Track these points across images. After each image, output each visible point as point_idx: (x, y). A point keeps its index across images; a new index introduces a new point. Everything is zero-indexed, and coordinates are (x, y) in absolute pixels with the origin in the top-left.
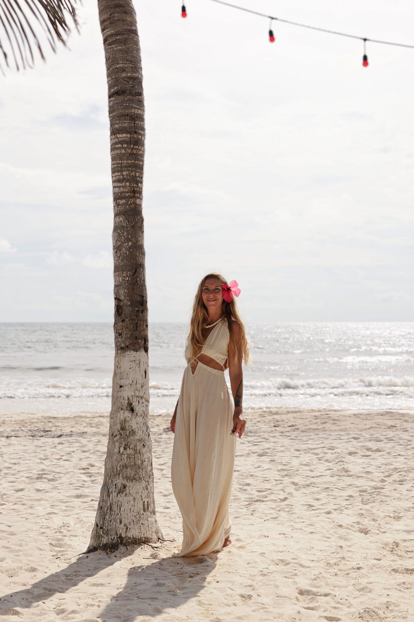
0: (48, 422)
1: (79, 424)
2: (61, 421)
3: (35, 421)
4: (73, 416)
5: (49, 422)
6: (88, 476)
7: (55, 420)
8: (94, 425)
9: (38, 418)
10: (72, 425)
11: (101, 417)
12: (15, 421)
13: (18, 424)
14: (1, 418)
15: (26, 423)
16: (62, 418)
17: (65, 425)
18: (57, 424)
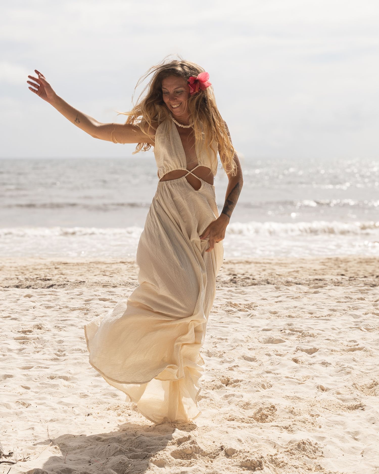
0: (54, 269)
1: (91, 271)
2: (71, 267)
3: (39, 267)
4: (88, 262)
5: (56, 268)
6: (21, 343)
7: (64, 267)
8: (108, 273)
9: (45, 264)
10: (81, 273)
11: (123, 263)
12: (16, 268)
13: (18, 270)
14: (1, 263)
15: (27, 270)
16: (74, 263)
17: (72, 273)
18: (64, 272)
